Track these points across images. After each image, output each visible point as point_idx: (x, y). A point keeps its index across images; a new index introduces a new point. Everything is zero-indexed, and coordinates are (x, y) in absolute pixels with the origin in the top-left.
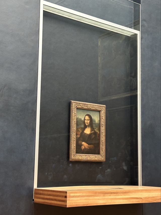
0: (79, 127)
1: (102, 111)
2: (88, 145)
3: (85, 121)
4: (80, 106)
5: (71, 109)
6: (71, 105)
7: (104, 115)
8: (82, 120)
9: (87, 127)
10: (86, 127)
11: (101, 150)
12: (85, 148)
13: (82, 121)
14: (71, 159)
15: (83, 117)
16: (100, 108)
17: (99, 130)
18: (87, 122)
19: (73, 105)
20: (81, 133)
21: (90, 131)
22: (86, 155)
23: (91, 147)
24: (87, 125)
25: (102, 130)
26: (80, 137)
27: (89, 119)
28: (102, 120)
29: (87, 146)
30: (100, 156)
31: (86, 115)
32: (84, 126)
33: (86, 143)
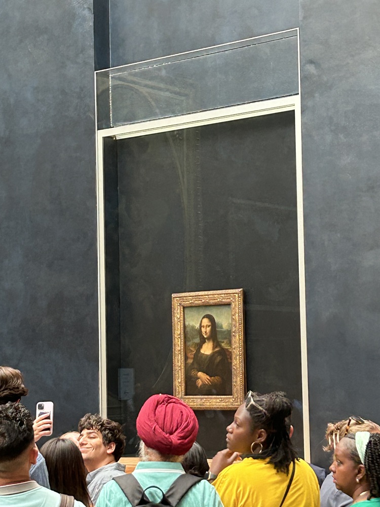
2: (209, 378)
3: (202, 328)
8: (196, 328)
9: (206, 340)
17: (230, 343)
18: (206, 331)
20: (194, 355)
21: (212, 349)
23: (216, 381)
24: (205, 336)
26: (193, 364)
27: (209, 324)
29: (207, 380)
32: (200, 339)
33: (204, 373)
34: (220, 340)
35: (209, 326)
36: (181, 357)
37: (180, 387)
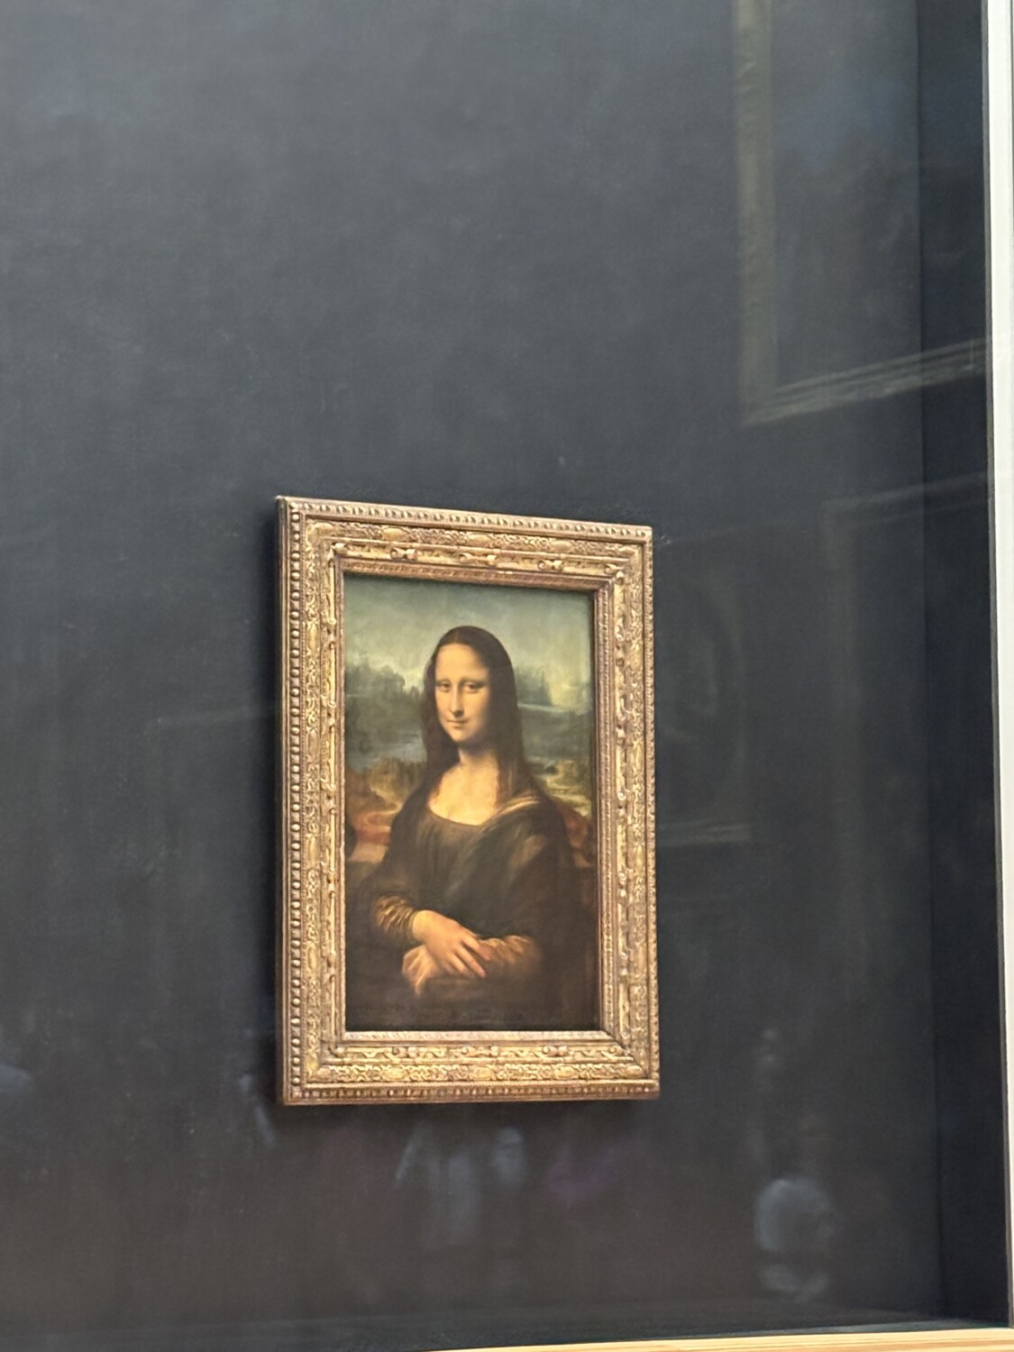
0: (374, 761)
1: (618, 590)
2: (471, 940)
4: (374, 554)
5: (285, 587)
6: (286, 546)
7: (636, 624)
8: (407, 688)
11: (608, 988)
13: (401, 699)
14: (297, 1092)
16: (596, 563)
17: (590, 779)
18: (461, 707)
19: (309, 547)
20: (396, 822)
21: (492, 799)
22: (449, 1044)
23: (511, 959)
24: (456, 735)
25: (620, 781)
26: (386, 867)
27: (479, 674)
28: (619, 679)
29: (464, 952)
30: (603, 1048)
31: (446, 640)
32: (429, 746)
33: (449, 915)
34: (536, 759)
35: (476, 685)
36: (339, 833)
37: (332, 985)
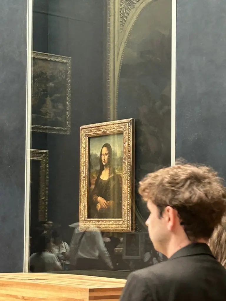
0: (93, 170)
1: (124, 132)
2: (106, 202)
3: (102, 156)
8: (98, 156)
9: (105, 168)
10: (102, 168)
12: (102, 208)
13: (97, 158)
15: (99, 152)
16: (121, 128)
18: (105, 158)
20: (96, 181)
21: (108, 175)
23: (111, 205)
24: (104, 164)
26: (94, 189)
29: (104, 204)
31: (103, 147)
32: (100, 167)
33: (103, 197)
35: (107, 154)
36: (85, 184)
37: (84, 210)
